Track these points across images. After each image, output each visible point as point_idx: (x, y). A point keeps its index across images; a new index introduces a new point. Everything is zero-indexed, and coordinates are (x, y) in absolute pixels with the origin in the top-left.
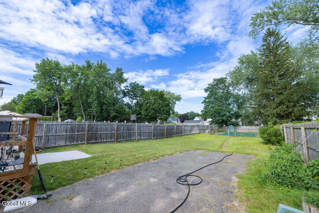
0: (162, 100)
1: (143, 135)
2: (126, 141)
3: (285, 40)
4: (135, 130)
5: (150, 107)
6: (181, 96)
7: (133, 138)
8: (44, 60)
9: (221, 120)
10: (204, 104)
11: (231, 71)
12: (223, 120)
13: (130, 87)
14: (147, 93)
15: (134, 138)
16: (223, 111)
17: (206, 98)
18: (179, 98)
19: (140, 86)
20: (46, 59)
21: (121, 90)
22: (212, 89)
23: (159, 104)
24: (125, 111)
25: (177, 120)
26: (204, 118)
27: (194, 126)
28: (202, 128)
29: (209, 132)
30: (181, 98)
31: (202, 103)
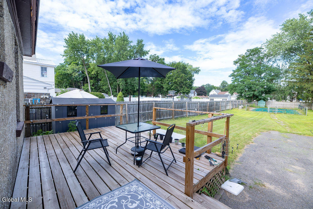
0: (185, 73)
4: (186, 107)
6: (200, 69)
7: (184, 115)
8: (70, 34)
9: (252, 95)
10: (232, 77)
11: (268, 40)
12: (254, 95)
16: (255, 86)
17: (234, 71)
18: (197, 71)
19: (160, 59)
20: (71, 33)
22: (242, 62)
23: (182, 77)
25: (194, 92)
26: (231, 92)
27: (228, 102)
28: (234, 103)
29: (243, 108)
30: (200, 70)
31: (229, 76)
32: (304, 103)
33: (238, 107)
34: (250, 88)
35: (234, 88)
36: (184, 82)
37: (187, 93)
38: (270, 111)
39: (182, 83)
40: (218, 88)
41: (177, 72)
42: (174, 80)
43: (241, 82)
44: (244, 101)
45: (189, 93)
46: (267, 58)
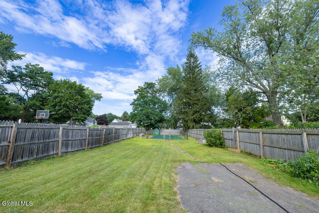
0: (81, 96)
1: (72, 145)
2: (37, 159)
3: (200, 64)
4: (58, 136)
5: (62, 103)
6: (102, 95)
9: (149, 123)
10: (133, 106)
11: (159, 78)
12: (151, 124)
13: (26, 69)
14: (57, 84)
15: (55, 152)
17: (135, 100)
18: (99, 97)
19: (46, 72)
21: (5, 71)
23: (76, 100)
24: (7, 104)
25: (94, 121)
26: (132, 120)
27: (129, 129)
28: (135, 131)
29: (143, 136)
30: (102, 97)
31: (130, 105)
32: (182, 130)
33: (139, 135)
34: (148, 117)
35: (134, 116)
36: (79, 107)
37: (83, 121)
38: (165, 138)
39: (77, 107)
40: (120, 118)
41: (70, 93)
42: (64, 102)
43: (140, 111)
44: (143, 129)
45: (84, 121)
46: (159, 93)
